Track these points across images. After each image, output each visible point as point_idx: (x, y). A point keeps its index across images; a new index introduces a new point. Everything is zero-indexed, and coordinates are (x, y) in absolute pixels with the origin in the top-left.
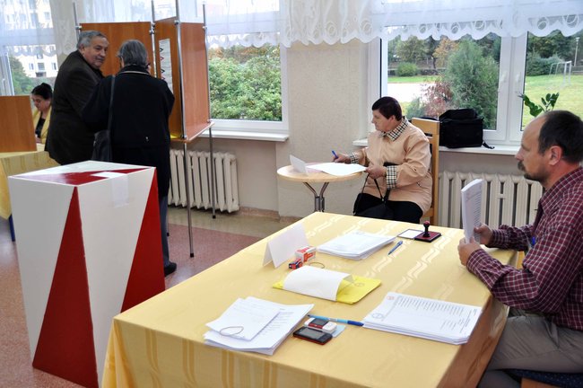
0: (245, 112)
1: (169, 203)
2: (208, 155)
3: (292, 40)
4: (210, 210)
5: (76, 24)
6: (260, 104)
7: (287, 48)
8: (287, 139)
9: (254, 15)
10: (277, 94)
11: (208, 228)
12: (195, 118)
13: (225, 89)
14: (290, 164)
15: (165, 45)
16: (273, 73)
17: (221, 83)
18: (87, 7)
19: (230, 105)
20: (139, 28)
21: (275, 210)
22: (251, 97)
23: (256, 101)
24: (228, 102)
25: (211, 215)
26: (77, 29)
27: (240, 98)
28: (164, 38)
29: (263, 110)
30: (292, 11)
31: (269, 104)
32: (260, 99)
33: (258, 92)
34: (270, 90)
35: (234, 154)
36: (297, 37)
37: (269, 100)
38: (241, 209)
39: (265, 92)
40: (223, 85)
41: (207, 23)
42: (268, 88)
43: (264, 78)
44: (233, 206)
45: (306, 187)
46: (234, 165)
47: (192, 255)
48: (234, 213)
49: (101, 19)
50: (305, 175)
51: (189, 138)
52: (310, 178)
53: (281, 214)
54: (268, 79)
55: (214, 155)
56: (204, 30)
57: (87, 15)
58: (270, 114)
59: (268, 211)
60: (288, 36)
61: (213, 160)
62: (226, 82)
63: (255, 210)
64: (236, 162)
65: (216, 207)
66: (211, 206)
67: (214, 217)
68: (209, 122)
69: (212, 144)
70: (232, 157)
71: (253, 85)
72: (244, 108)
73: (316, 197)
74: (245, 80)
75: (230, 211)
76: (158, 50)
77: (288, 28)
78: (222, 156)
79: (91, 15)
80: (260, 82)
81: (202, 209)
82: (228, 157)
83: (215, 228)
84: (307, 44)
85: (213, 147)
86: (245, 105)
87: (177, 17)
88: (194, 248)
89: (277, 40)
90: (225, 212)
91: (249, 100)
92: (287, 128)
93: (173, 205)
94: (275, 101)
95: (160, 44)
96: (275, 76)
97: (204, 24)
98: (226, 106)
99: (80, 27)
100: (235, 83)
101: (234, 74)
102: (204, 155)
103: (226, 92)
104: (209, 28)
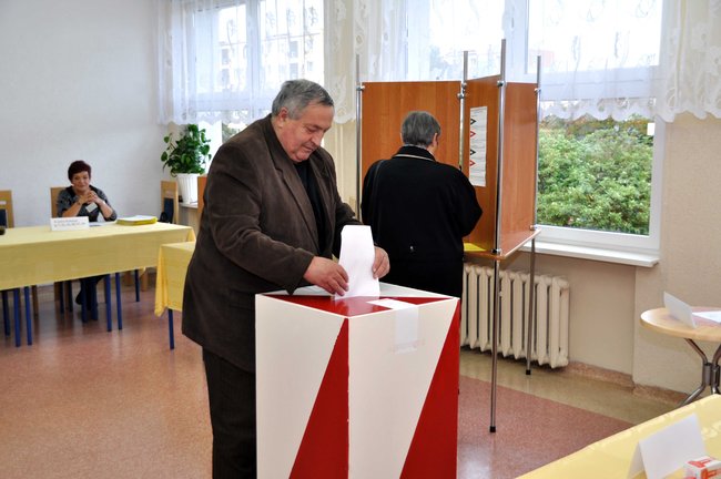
0: (578, 212)
1: (462, 343)
2: (527, 278)
3: (677, 111)
4: (522, 361)
5: (359, 84)
6: (603, 202)
7: (667, 123)
8: (656, 264)
9: (617, 72)
10: (630, 187)
11: (517, 388)
12: (512, 224)
13: (550, 175)
14: (663, 306)
15: (480, 116)
16: (627, 154)
17: (545, 166)
18: (372, 60)
19: (556, 200)
20: (443, 89)
21: (627, 371)
22: (590, 189)
23: (596, 196)
24: (553, 195)
25: (523, 370)
26: (359, 90)
27: (572, 190)
28: (479, 105)
29: (606, 211)
30: (682, 67)
31: (617, 201)
32: (602, 193)
33: (601, 183)
34: (620, 181)
35: (567, 279)
36: (687, 107)
37: (617, 195)
38: (572, 364)
39: (612, 183)
40: (548, 169)
41: (542, 82)
42: (617, 176)
43: (611, 163)
44: (557, 360)
45: (689, 346)
46: (565, 296)
47: (493, 430)
48: (559, 370)
49: (388, 76)
50: (690, 327)
51: (504, 252)
52: (698, 333)
53: (636, 380)
54: (617, 163)
55: (536, 279)
56: (536, 93)
57: (371, 70)
58: (618, 216)
59: (615, 372)
60: (672, 103)
61: (534, 286)
62: (553, 166)
63: (594, 369)
64: (568, 292)
65: (534, 357)
66: (525, 354)
67: (528, 373)
68: (533, 230)
69: (534, 262)
70: (564, 284)
71: (594, 171)
72: (578, 206)
73: (706, 364)
74: (582, 164)
75: (553, 367)
76: (468, 121)
77: (672, 92)
78: (548, 281)
79: (376, 69)
80: (604, 167)
81: (511, 358)
82: (558, 284)
83: (527, 391)
84: (702, 117)
85: (536, 267)
86: (579, 200)
87: (501, 76)
88: (497, 419)
89: (651, 109)
90: (546, 367)
91: (586, 193)
92: (656, 245)
93: (467, 347)
94: (627, 197)
95: (472, 114)
96: (629, 159)
97: (537, 85)
98: (549, 201)
99: (362, 87)
100: (565, 167)
101: (567, 155)
102: (521, 278)
103: (551, 180)
104: (544, 90)
